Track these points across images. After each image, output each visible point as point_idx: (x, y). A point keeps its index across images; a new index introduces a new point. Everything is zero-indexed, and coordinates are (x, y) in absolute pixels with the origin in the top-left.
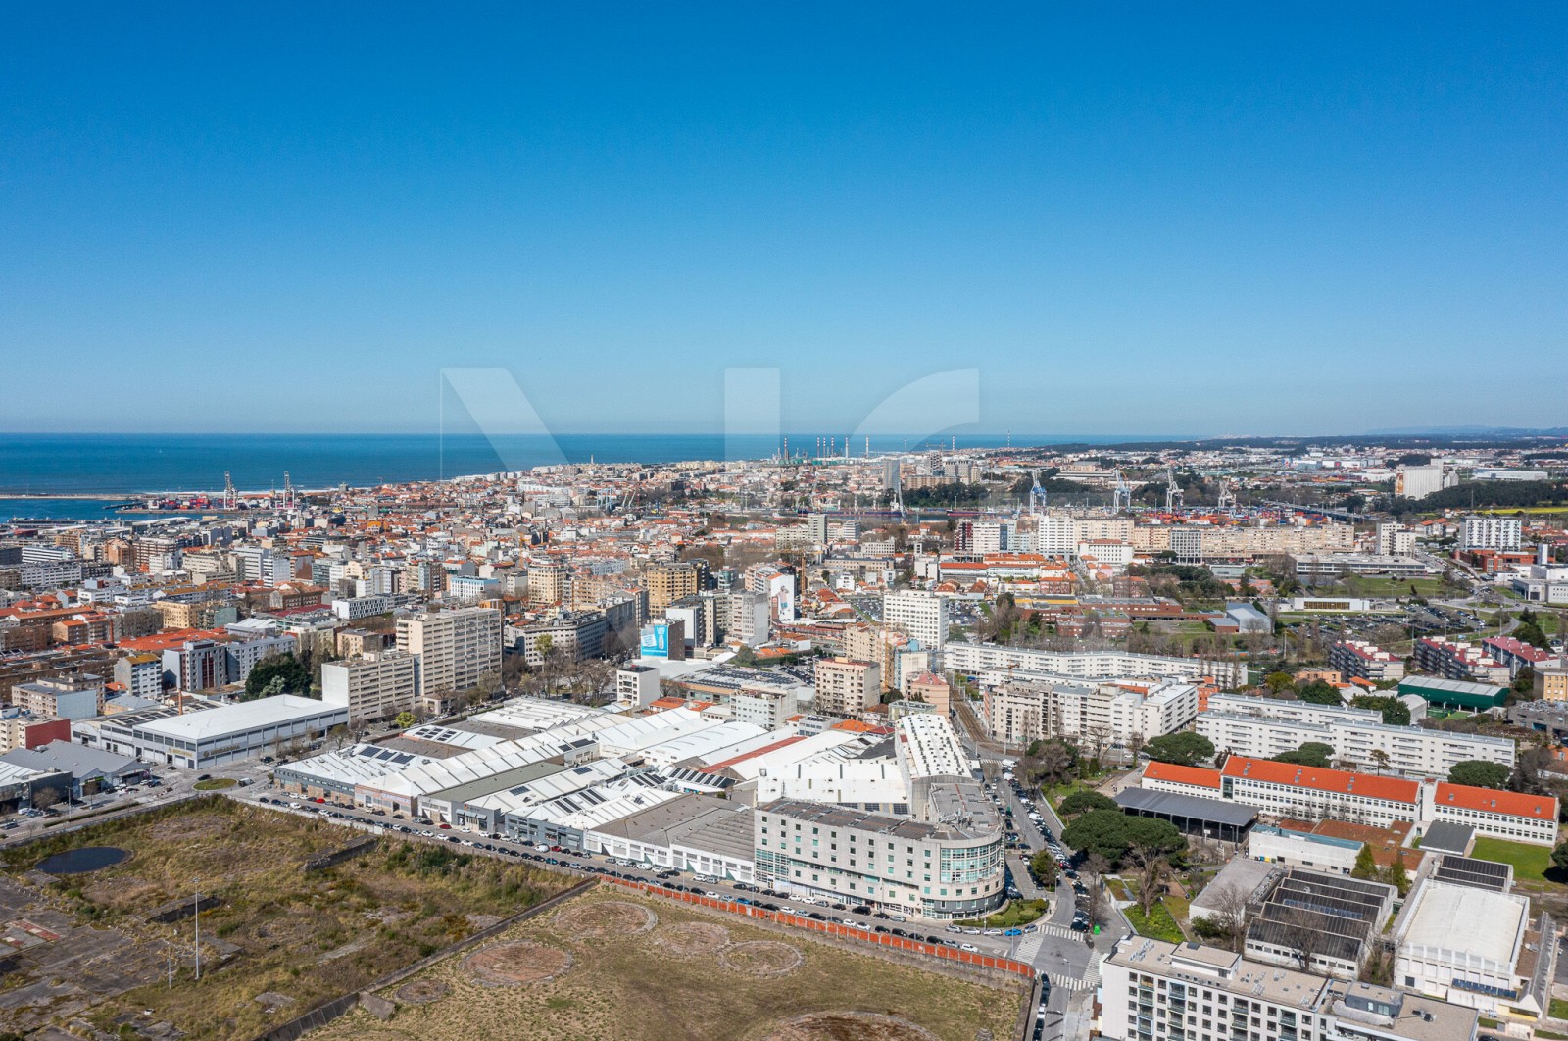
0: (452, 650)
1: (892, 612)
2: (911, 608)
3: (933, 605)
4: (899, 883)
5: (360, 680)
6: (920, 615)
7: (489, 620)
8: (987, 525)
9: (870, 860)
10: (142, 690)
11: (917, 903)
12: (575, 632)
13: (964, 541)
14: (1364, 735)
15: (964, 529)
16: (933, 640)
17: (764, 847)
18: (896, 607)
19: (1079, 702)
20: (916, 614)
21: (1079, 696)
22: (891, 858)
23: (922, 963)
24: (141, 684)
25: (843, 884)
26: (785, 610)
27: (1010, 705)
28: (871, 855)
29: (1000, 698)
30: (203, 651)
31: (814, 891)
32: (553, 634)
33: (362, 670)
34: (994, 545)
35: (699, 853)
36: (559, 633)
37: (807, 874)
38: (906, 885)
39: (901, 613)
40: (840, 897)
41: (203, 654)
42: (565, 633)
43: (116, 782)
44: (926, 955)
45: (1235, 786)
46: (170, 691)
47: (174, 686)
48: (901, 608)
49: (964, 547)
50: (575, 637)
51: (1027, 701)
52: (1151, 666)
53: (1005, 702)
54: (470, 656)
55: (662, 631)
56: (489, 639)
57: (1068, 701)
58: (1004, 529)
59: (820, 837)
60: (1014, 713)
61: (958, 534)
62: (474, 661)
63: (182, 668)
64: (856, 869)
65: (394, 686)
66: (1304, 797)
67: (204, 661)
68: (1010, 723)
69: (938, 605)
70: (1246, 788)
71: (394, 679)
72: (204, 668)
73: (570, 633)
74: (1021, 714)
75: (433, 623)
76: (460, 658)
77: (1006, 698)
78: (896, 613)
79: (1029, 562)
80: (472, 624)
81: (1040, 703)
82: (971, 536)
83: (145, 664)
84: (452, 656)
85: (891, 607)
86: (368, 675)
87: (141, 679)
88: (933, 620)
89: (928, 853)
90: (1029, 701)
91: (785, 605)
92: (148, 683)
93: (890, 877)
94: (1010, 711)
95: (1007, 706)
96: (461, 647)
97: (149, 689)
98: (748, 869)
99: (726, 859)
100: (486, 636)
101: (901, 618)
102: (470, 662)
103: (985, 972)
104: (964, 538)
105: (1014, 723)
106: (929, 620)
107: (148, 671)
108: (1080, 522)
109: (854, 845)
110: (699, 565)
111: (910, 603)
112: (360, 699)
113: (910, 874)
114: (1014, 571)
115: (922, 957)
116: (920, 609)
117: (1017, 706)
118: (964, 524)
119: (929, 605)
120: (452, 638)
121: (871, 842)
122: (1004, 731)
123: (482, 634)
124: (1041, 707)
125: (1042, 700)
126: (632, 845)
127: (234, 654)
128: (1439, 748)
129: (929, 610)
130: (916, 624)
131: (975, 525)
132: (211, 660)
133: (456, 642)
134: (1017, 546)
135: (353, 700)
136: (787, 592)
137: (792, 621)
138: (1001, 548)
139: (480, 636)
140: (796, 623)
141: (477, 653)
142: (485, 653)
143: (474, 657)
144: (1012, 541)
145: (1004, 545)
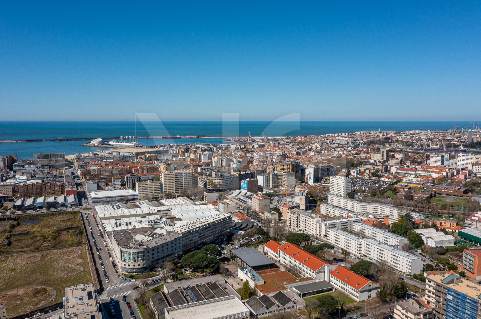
0: (174, 182)
1: (332, 183)
2: (337, 182)
3: (343, 182)
5: (142, 187)
6: (339, 185)
7: (188, 174)
8: (436, 156)
10: (116, 185)
12: (222, 180)
14: (369, 245)
15: (427, 157)
16: (342, 194)
20: (338, 184)
24: (116, 184)
26: (310, 180)
27: (290, 217)
30: (132, 177)
32: (215, 180)
33: (143, 185)
34: (438, 164)
36: (217, 180)
41: (132, 178)
42: (218, 180)
43: (69, 205)
45: (281, 254)
46: (124, 186)
47: (126, 185)
48: (334, 182)
49: (426, 163)
50: (222, 182)
51: (294, 216)
54: (181, 184)
55: (246, 182)
56: (188, 180)
58: (443, 157)
61: (424, 158)
62: (182, 186)
63: (127, 181)
67: (133, 180)
68: (290, 223)
69: (344, 182)
71: (153, 188)
72: (133, 181)
73: (220, 180)
75: (167, 174)
76: (177, 184)
77: (290, 214)
80: (181, 175)
81: (297, 217)
82: (429, 159)
83: (117, 179)
84: (174, 183)
85: (331, 181)
86: (145, 186)
87: (116, 182)
88: (343, 187)
91: (310, 178)
92: (118, 184)
96: (178, 181)
97: (118, 185)
100: (186, 179)
102: (181, 186)
104: (427, 160)
106: (341, 187)
107: (118, 181)
110: (294, 163)
112: (142, 193)
114: (427, 173)
118: (427, 155)
120: (174, 178)
122: (289, 225)
123: (185, 178)
124: (296, 219)
127: (142, 178)
129: (342, 183)
130: (338, 188)
131: (431, 155)
132: (134, 180)
133: (175, 180)
134: (448, 164)
135: (140, 193)
136: (311, 174)
137: (313, 183)
138: (441, 165)
139: (184, 179)
140: (314, 184)
141: (184, 184)
142: (187, 183)
143: (182, 184)
144: (446, 162)
145: (442, 163)
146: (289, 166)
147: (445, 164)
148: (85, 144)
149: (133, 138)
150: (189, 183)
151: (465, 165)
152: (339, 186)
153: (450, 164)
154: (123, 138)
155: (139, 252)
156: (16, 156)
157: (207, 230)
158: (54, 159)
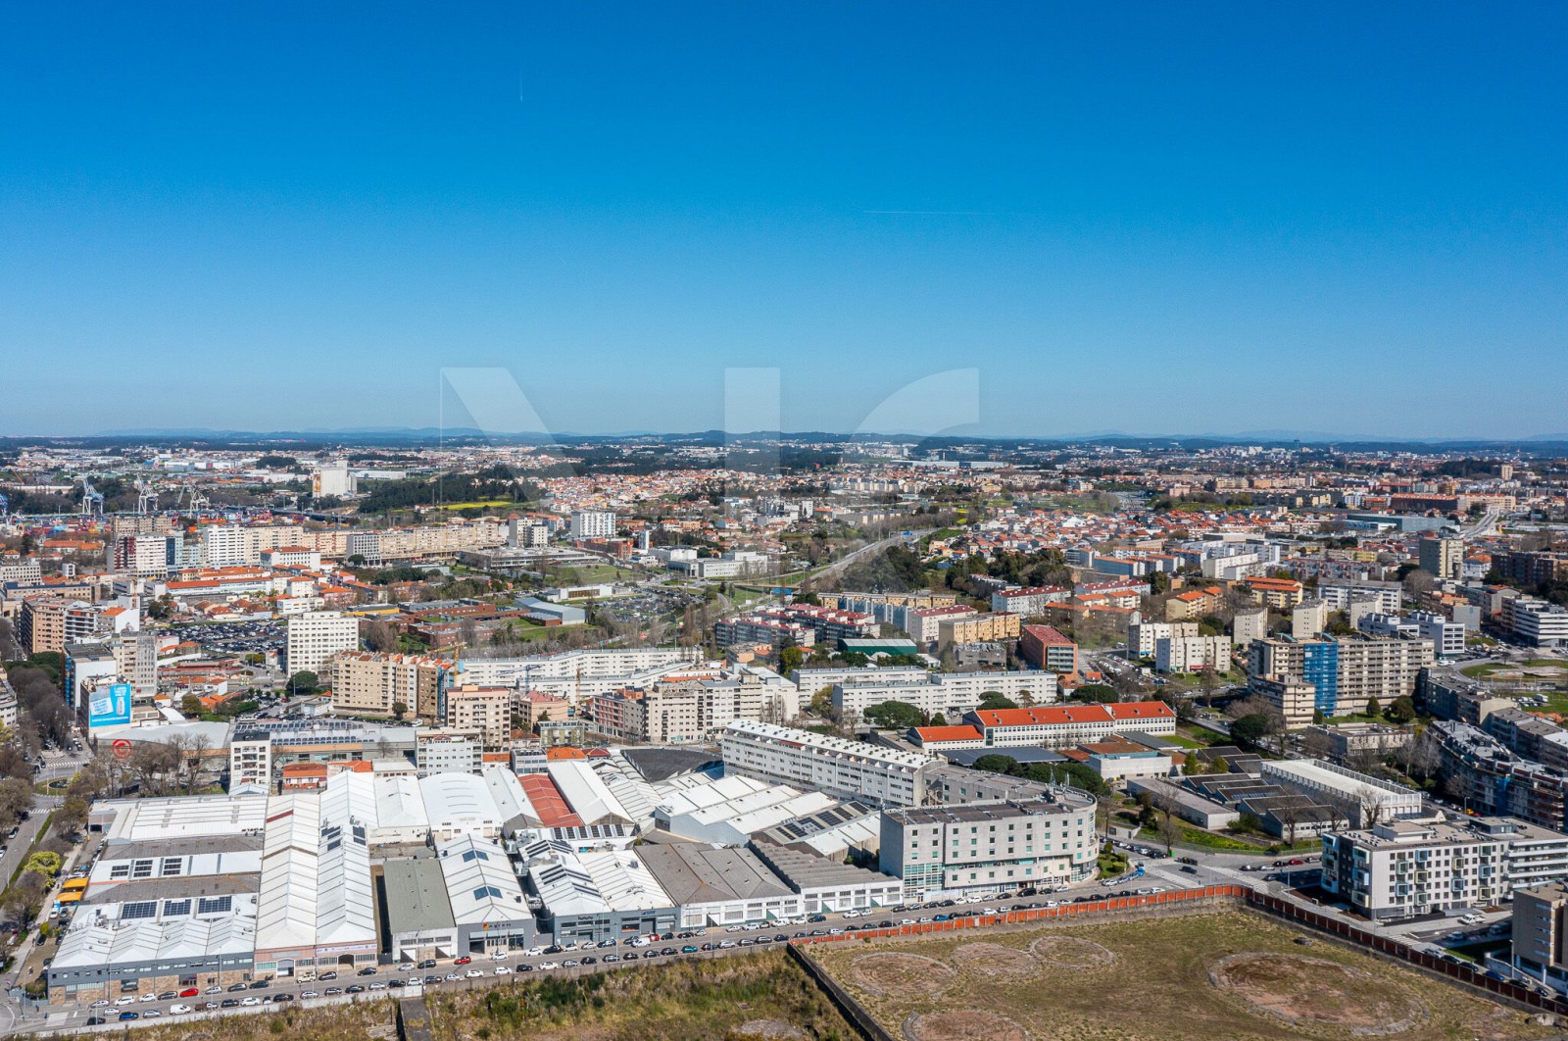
1: (299, 639)
2: (322, 632)
3: (350, 625)
4: (1050, 858)
6: (335, 637)
8: (151, 539)
9: (1029, 843)
11: (1068, 871)
13: (125, 557)
14: (965, 683)
15: (126, 544)
17: (915, 862)
18: (304, 632)
19: (732, 694)
20: (329, 637)
21: (732, 688)
22: (1048, 835)
23: (1152, 913)
25: (1001, 875)
27: (665, 708)
28: (1029, 838)
29: (655, 702)
31: (967, 891)
34: (159, 562)
35: (837, 889)
37: (964, 876)
38: (1056, 857)
39: (310, 638)
40: (993, 888)
44: (1149, 906)
45: (995, 735)
48: (310, 632)
49: (126, 565)
51: (682, 701)
52: (623, 659)
53: (660, 705)
55: (121, 692)
57: (723, 695)
58: (170, 543)
59: (979, 836)
60: (670, 715)
61: (118, 550)
64: (1016, 855)
66: (1053, 732)
68: (665, 725)
69: (356, 625)
70: (1003, 734)
74: (677, 714)
77: (660, 701)
78: (304, 638)
79: (245, 576)
81: (695, 701)
82: (133, 551)
85: (298, 632)
88: (350, 642)
89: (1080, 822)
90: (685, 701)
93: (1047, 853)
94: (665, 713)
95: (661, 709)
98: (897, 889)
99: (868, 887)
101: (311, 643)
103: (1197, 904)
105: (669, 724)
106: (345, 642)
108: (251, 530)
109: (1012, 833)
111: (321, 626)
113: (1064, 846)
115: (1145, 909)
116: (335, 632)
117: (672, 707)
118: (124, 539)
119: (345, 626)
121: (1029, 826)
122: (660, 733)
124: (697, 705)
125: (697, 698)
126: (750, 905)
128: (1045, 683)
129: (345, 631)
130: (330, 649)
131: (138, 539)
134: (185, 560)
138: (168, 564)
144: (180, 555)
145: (170, 560)
147: (178, 561)
151: (227, 558)
152: (334, 643)
153: (191, 561)
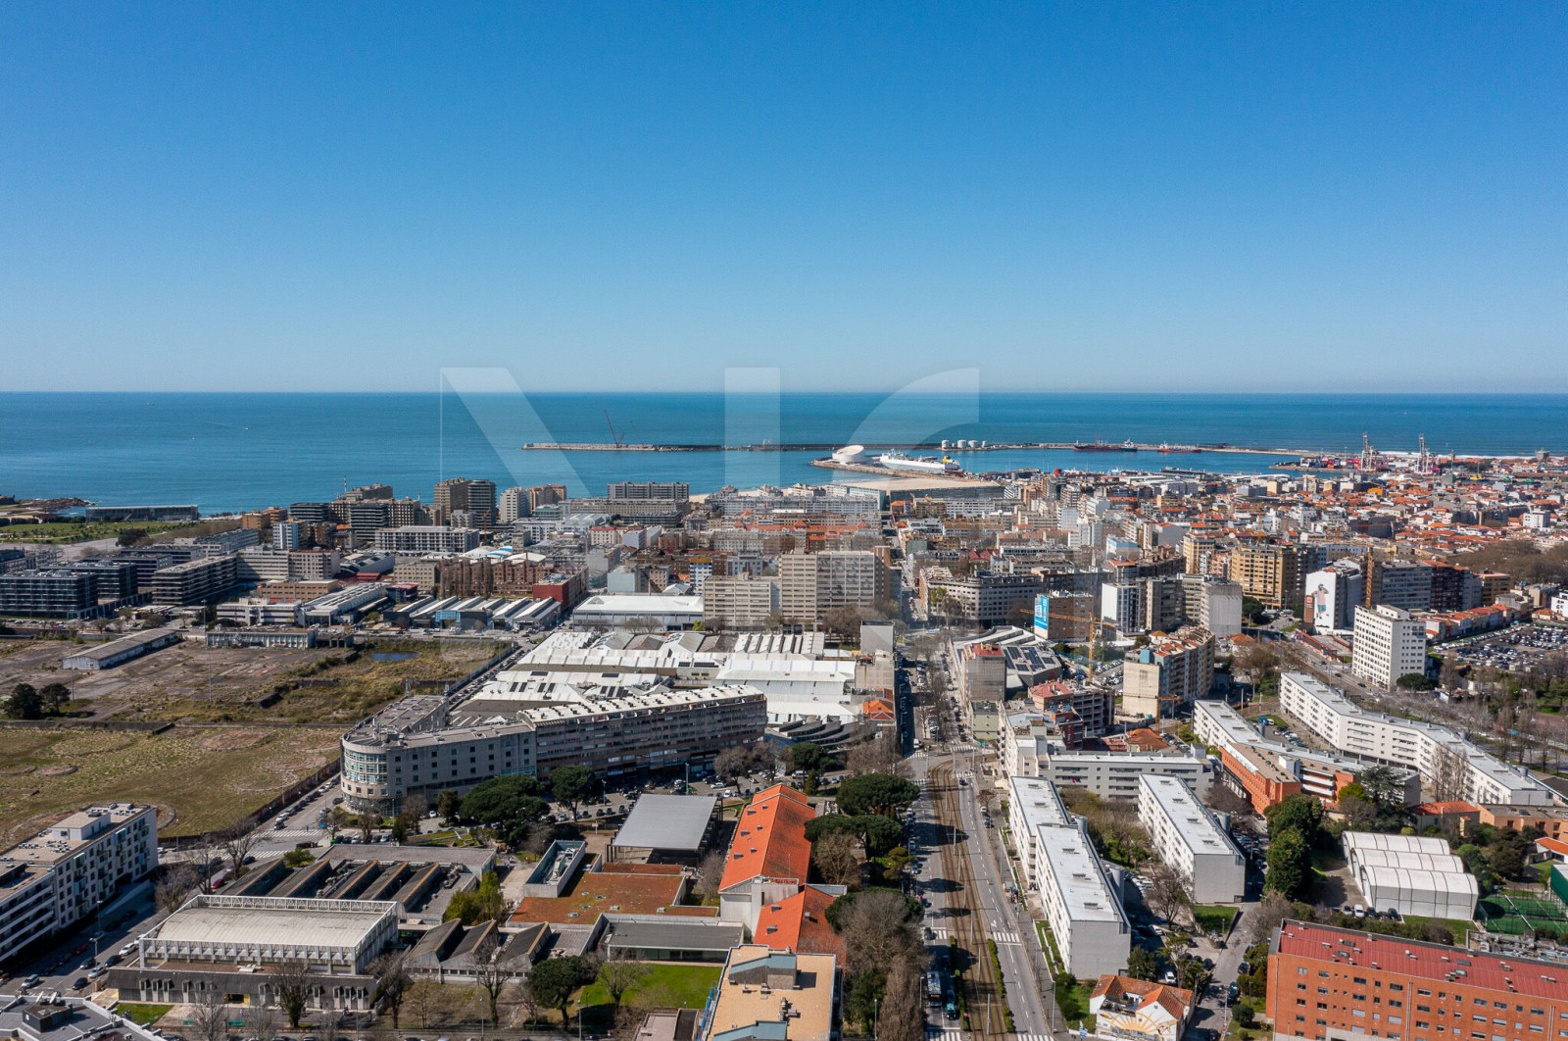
0: (815, 583)
2: (1373, 630)
3: (1387, 630)
5: (714, 593)
6: (1378, 640)
7: (859, 562)
10: (697, 583)
12: (977, 591)
18: (1362, 625)
20: (1375, 638)
24: (698, 578)
26: (1323, 615)
30: (744, 561)
33: (717, 585)
36: (960, 588)
39: (1365, 634)
42: (965, 589)
48: (1366, 627)
50: (977, 596)
54: (835, 591)
55: (1045, 602)
56: (860, 580)
62: (840, 597)
65: (750, 604)
69: (1390, 630)
71: (749, 598)
73: (972, 590)
76: (824, 591)
78: (1362, 633)
80: (839, 564)
83: (701, 564)
84: (815, 588)
86: (723, 590)
87: (698, 574)
91: (1322, 608)
92: (703, 578)
96: (826, 582)
100: (855, 576)
102: (836, 597)
107: (703, 570)
110: (1295, 550)
111: (1372, 623)
112: (714, 608)
116: (1378, 633)
120: (815, 572)
123: (851, 574)
129: (1384, 635)
130: (1375, 652)
133: (819, 576)
135: (707, 608)
136: (1326, 592)
137: (1331, 629)
139: (848, 576)
140: (1336, 632)
141: (845, 591)
142: (855, 592)
143: (841, 594)
146: (1271, 559)
148: (816, 463)
149: (980, 446)
150: (865, 592)
152: (1378, 646)
154: (949, 446)
155: (371, 755)
156: (564, 488)
157: (647, 727)
158: (655, 500)
